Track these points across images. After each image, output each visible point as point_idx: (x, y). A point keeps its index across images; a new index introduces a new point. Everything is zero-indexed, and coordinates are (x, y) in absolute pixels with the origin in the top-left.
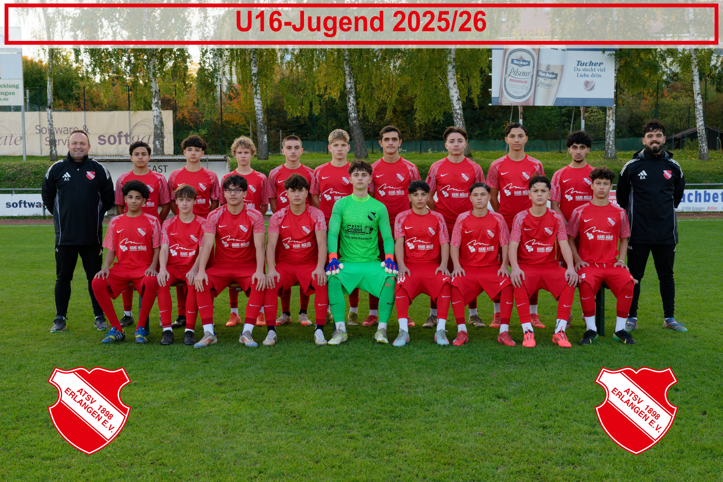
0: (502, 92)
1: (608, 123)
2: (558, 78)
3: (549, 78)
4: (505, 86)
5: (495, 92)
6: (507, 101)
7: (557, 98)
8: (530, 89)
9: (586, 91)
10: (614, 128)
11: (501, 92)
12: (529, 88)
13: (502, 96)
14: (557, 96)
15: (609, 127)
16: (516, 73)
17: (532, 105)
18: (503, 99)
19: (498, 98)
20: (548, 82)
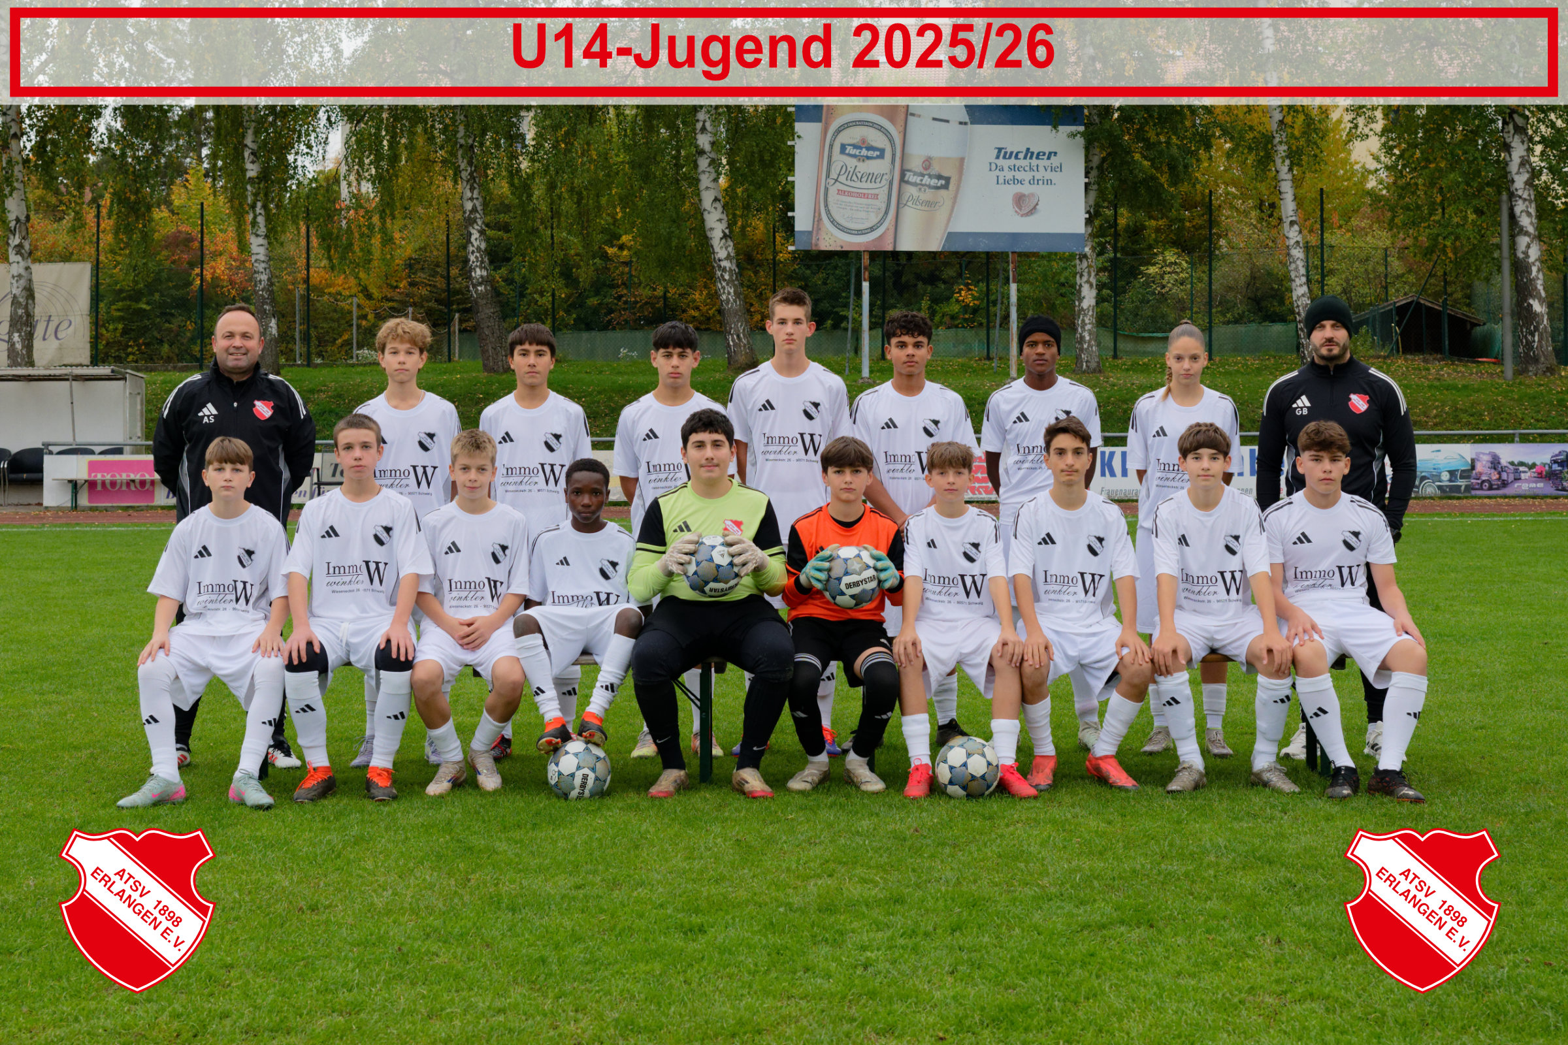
0: (820, 219)
1: (1079, 291)
2: (952, 186)
3: (930, 187)
4: (826, 206)
5: (802, 219)
6: (831, 240)
7: (950, 234)
8: (886, 213)
9: (1018, 218)
10: (1093, 302)
11: (817, 220)
12: (883, 210)
13: (819, 229)
14: (949, 230)
15: (1081, 300)
16: (852, 175)
17: (890, 248)
18: (823, 235)
19: (810, 233)
20: (928, 195)
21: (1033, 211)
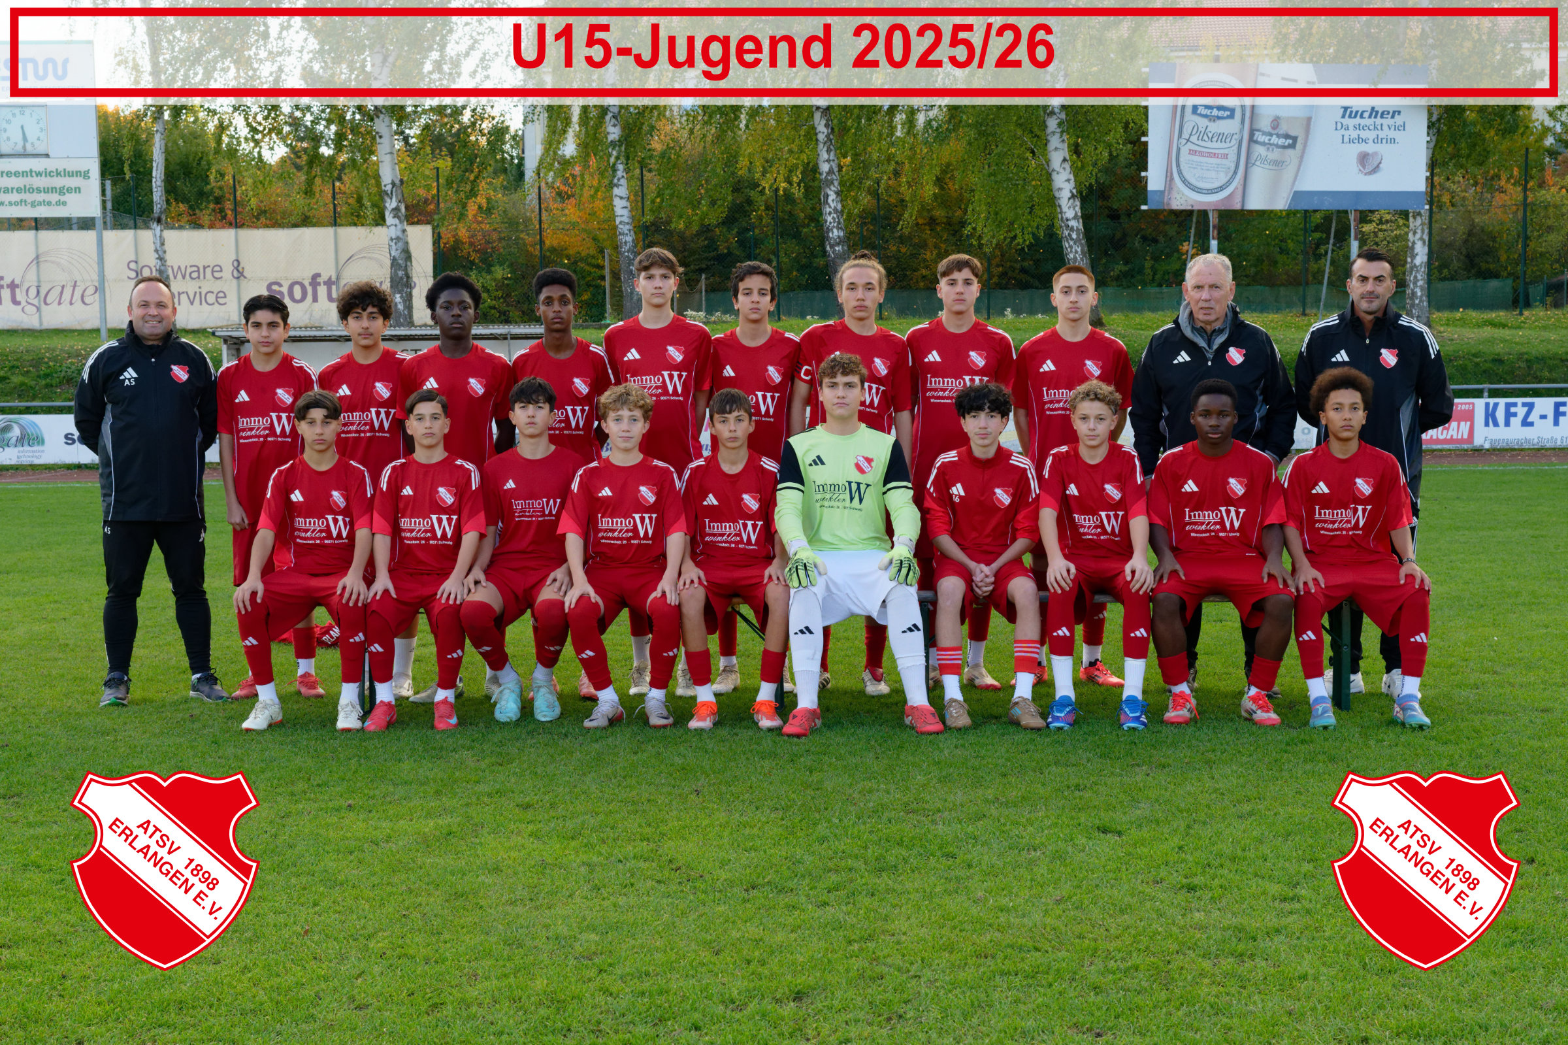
0: (1172, 179)
1: (1413, 248)
2: (1299, 145)
3: (1277, 146)
4: (1178, 165)
5: (1154, 178)
6: (1183, 199)
7: (1296, 193)
8: (1235, 172)
9: (1361, 176)
10: (1425, 259)
11: (1169, 179)
12: (1233, 169)
13: (1171, 189)
14: (1296, 189)
15: (1414, 256)
16: (1203, 135)
17: (1238, 207)
18: (1175, 194)
19: (1162, 193)
20: (1275, 154)
21: (1376, 169)
